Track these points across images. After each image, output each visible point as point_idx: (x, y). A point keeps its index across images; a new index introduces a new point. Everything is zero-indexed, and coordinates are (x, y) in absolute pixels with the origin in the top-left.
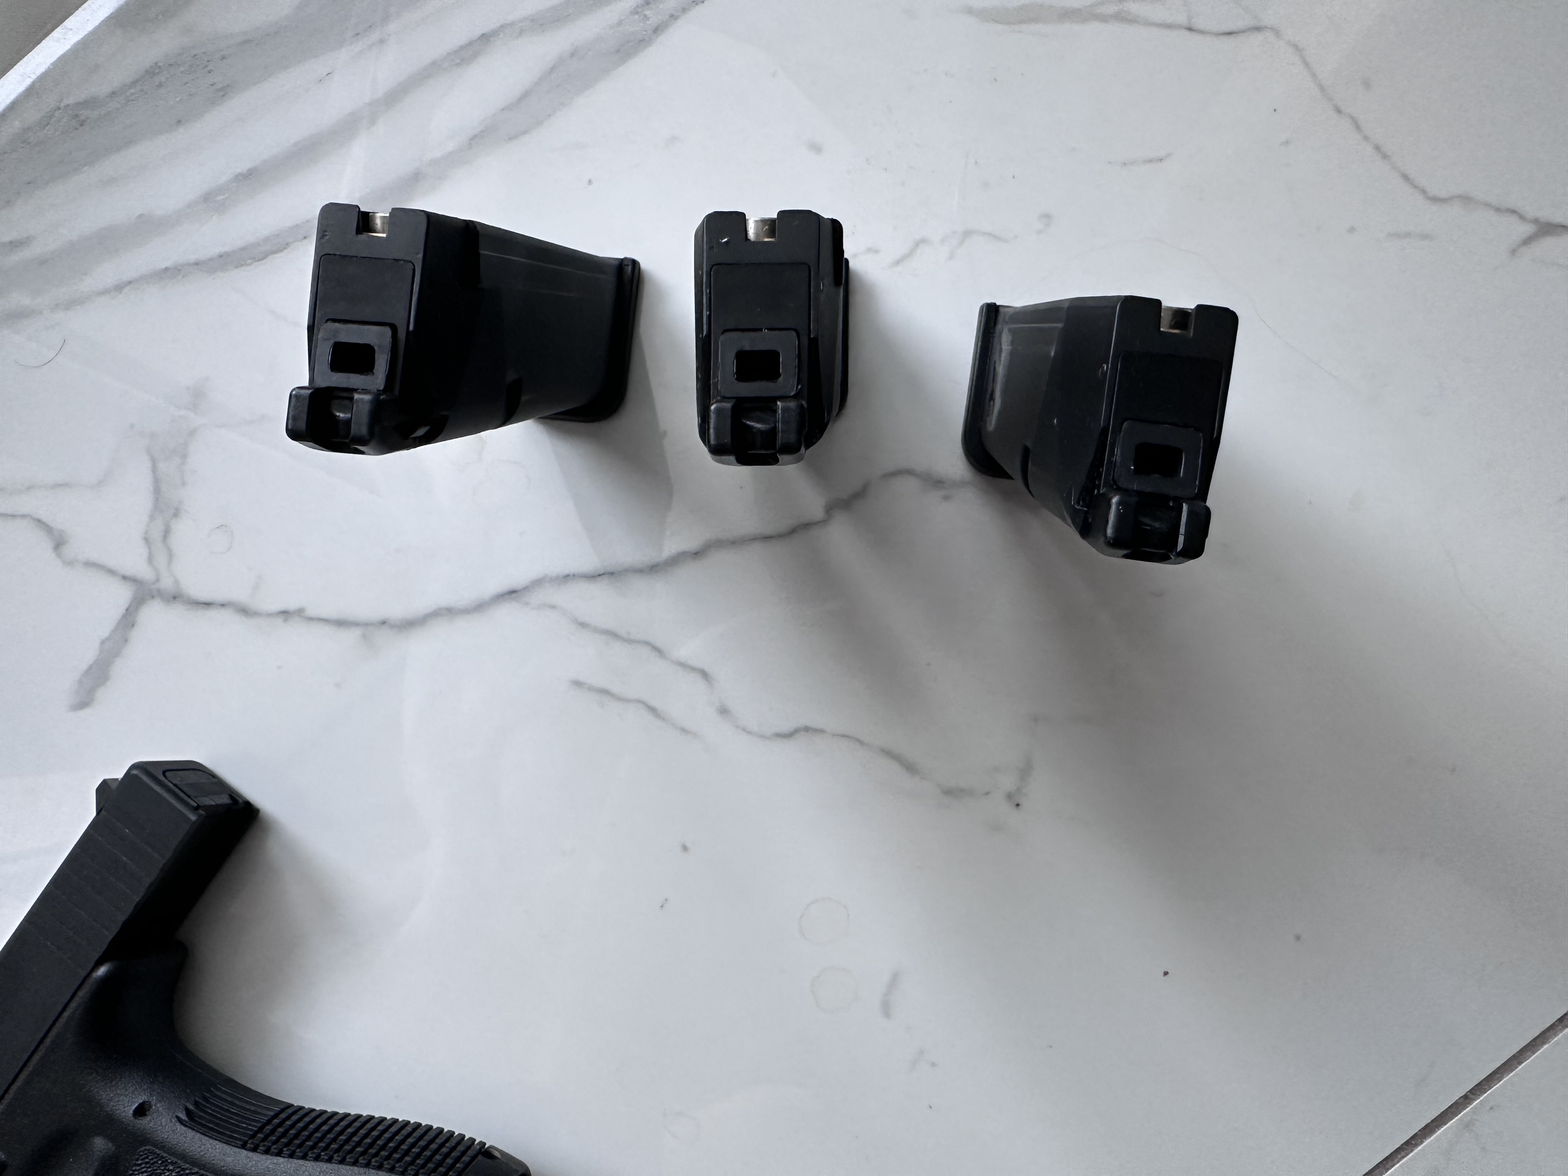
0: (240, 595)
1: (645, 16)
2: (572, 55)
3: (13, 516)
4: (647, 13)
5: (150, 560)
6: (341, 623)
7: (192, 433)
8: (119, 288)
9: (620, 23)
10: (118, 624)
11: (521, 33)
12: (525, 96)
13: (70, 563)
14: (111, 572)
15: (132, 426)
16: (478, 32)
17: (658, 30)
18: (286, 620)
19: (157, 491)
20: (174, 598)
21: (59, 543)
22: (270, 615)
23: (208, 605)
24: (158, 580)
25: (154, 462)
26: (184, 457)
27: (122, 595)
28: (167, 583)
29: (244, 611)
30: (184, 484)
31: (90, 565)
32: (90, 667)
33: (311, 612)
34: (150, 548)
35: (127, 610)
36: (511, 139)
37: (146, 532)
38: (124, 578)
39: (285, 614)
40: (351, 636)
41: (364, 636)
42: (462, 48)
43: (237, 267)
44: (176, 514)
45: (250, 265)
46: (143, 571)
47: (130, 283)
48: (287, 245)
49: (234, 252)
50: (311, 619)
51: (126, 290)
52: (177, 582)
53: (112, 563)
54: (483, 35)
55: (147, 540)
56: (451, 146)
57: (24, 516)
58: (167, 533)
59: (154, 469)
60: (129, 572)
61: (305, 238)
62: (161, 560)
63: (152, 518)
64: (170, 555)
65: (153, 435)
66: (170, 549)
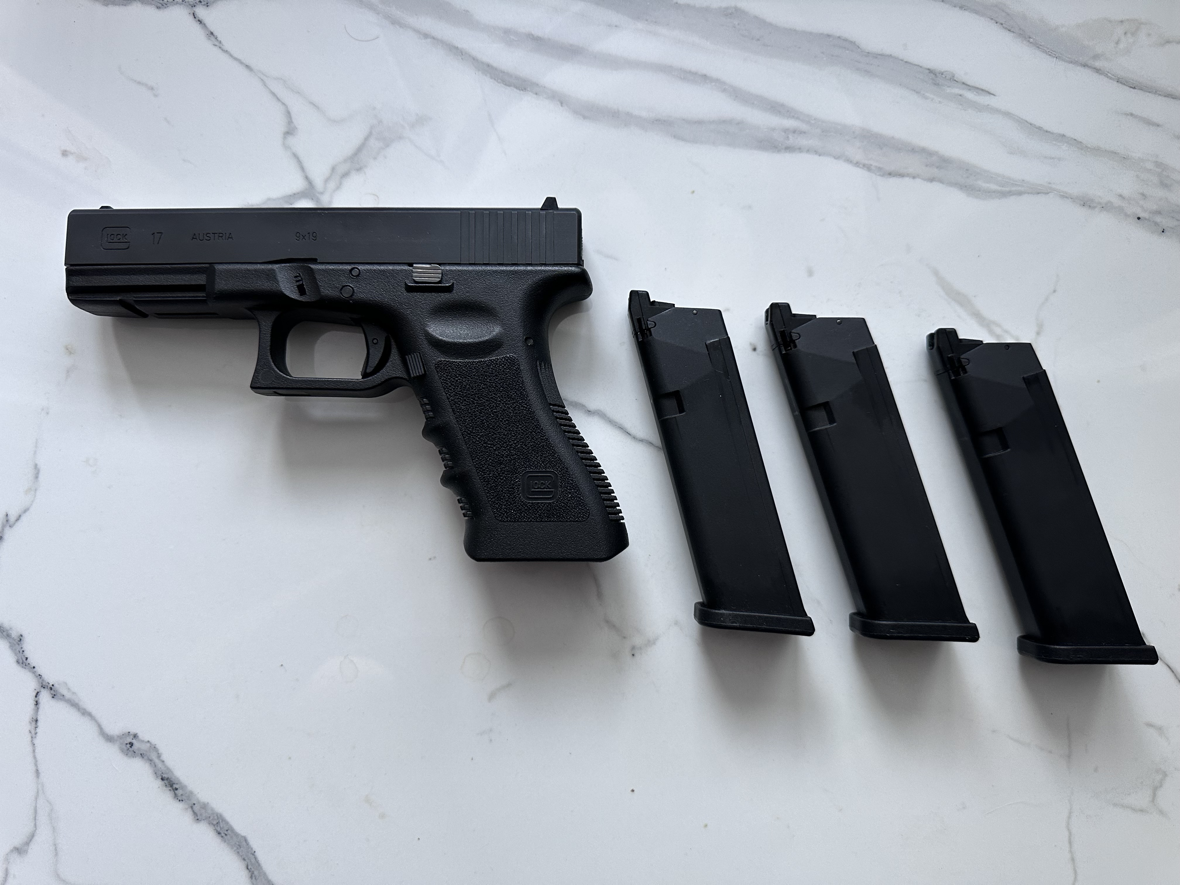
1: (788, 137)
2: (738, 124)
3: (278, 99)
4: (790, 136)
5: (327, 180)
7: (401, 138)
8: (426, 36)
9: (773, 129)
11: (724, 90)
12: (700, 122)
13: (286, 147)
14: (302, 169)
15: (374, 108)
16: (704, 72)
17: (789, 149)
19: (359, 150)
21: (290, 131)
24: (322, 193)
25: (369, 135)
26: (387, 146)
27: (299, 186)
28: (325, 199)
30: (375, 158)
31: (296, 156)
34: (331, 175)
35: (295, 195)
36: (675, 137)
37: (336, 165)
38: (307, 178)
42: (690, 72)
43: (491, 78)
44: (359, 170)
45: (499, 83)
46: (318, 183)
47: (434, 38)
48: (524, 89)
49: (496, 69)
51: (429, 40)
53: (306, 165)
54: (705, 75)
55: (333, 169)
56: (644, 114)
57: (284, 104)
58: (346, 175)
59: (367, 139)
60: (311, 176)
61: (536, 94)
62: (332, 185)
63: (345, 161)
64: (339, 187)
65: (380, 122)
66: (341, 184)
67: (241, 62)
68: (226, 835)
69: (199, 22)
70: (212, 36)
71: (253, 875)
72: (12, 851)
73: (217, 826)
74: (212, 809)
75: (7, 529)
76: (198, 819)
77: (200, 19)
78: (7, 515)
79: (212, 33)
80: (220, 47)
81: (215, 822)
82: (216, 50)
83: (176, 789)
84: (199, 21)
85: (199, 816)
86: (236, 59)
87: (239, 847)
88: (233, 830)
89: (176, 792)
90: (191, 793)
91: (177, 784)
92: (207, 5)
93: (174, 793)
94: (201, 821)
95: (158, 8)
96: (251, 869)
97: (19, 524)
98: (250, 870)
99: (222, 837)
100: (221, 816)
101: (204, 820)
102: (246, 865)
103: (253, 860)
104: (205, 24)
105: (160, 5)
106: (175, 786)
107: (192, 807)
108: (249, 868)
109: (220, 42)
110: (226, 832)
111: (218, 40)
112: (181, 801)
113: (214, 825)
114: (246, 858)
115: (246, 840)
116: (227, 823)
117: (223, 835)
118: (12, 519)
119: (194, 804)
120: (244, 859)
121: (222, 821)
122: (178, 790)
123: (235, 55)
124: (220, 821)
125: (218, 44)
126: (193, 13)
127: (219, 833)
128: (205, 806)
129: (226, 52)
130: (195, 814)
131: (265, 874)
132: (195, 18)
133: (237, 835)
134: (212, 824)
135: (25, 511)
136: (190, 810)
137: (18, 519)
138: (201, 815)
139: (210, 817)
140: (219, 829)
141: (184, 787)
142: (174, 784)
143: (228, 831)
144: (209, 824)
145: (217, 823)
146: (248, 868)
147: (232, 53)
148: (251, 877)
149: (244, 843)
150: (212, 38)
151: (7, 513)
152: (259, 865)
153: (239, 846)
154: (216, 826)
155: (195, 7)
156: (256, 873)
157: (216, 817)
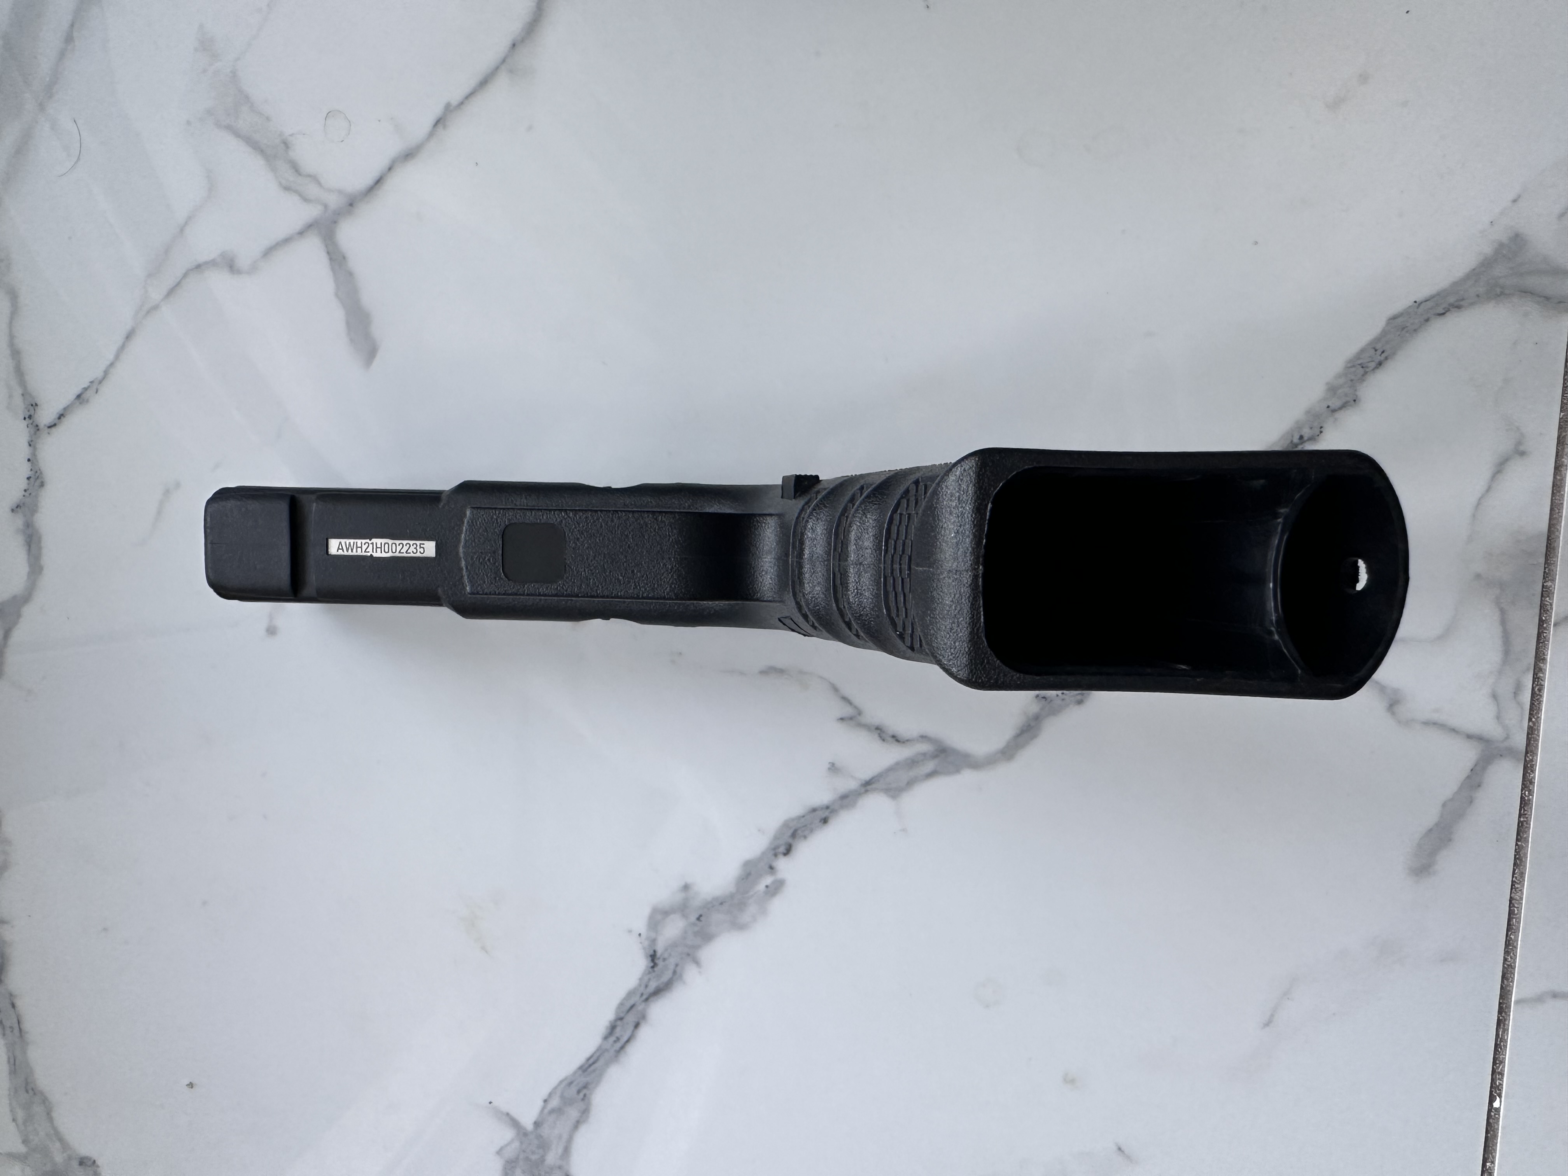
0: (394, 147)
3: (178, 284)
5: (306, 200)
6: (484, 83)
7: (234, 76)
8: (69, 39)
10: (333, 270)
13: (254, 269)
14: (287, 241)
15: (189, 123)
18: (445, 127)
19: (255, 146)
20: (351, 205)
21: (229, 263)
22: (431, 135)
23: (379, 181)
24: (326, 206)
25: (229, 128)
26: (247, 97)
27: (312, 248)
28: (334, 201)
29: (409, 155)
30: (268, 119)
31: (268, 252)
32: (348, 323)
33: (455, 99)
34: (297, 192)
35: (328, 253)
37: (280, 184)
38: (301, 233)
39: (439, 122)
40: (502, 81)
41: (511, 71)
44: (286, 145)
46: (309, 213)
47: (72, 25)
50: (462, 103)
51: (75, 34)
52: (340, 192)
53: (281, 235)
55: (287, 189)
57: (185, 275)
58: (295, 168)
59: (237, 134)
60: (298, 225)
62: (312, 190)
63: (274, 170)
64: (314, 178)
65: (209, 112)
66: (309, 176)
67: (122, 348)
68: (1383, 352)
69: (62, 417)
70: (84, 396)
71: (1456, 304)
72: (1393, 714)
73: (1367, 367)
74: (1339, 376)
75: (863, 720)
76: (1355, 401)
77: (58, 416)
78: (842, 719)
79: (79, 396)
80: (100, 382)
81: (1361, 371)
82: (105, 389)
83: (1301, 437)
84: (59, 418)
85: (1348, 399)
86: (117, 357)
87: (1405, 330)
88: (1377, 340)
89: (1305, 438)
90: (1308, 412)
91: (1292, 436)
92: (34, 404)
93: (1307, 442)
94: (1357, 396)
95: (42, 485)
96: (1444, 309)
97: (857, 701)
98: (1446, 309)
99: (1386, 358)
100: (1350, 361)
101: (1356, 390)
102: (1438, 316)
103: (1429, 304)
104: (65, 409)
105: (38, 482)
106: (1296, 440)
107: (1334, 411)
108: (1443, 312)
109: (91, 382)
110: (1379, 352)
111: (89, 387)
112: (1322, 429)
113: (1366, 373)
114: (1426, 317)
115: (1394, 318)
116: (1363, 351)
117: (1384, 355)
118: (848, 711)
119: (1328, 407)
120: (1427, 320)
121: (1359, 359)
122: (1303, 434)
123: (111, 357)
124: (1359, 362)
125: (96, 385)
126: (50, 427)
127: (1380, 364)
128: (1332, 389)
129: (106, 373)
130: (1344, 406)
131: (1455, 284)
132: (55, 425)
133: (1384, 333)
134: (1363, 375)
135: (835, 689)
136: (1337, 415)
137: (846, 699)
138: (1346, 395)
139: (1352, 380)
140: (1373, 365)
141: (1299, 426)
142: (1292, 441)
143: (1377, 348)
144: (1364, 380)
145: (1362, 367)
146: (1443, 314)
147: (108, 363)
148: (1459, 307)
149: (1400, 320)
150: (85, 396)
151: (838, 720)
152: (1438, 294)
153: (1403, 329)
154: (1367, 370)
155: (39, 425)
156: (1452, 299)
157: (1353, 369)
